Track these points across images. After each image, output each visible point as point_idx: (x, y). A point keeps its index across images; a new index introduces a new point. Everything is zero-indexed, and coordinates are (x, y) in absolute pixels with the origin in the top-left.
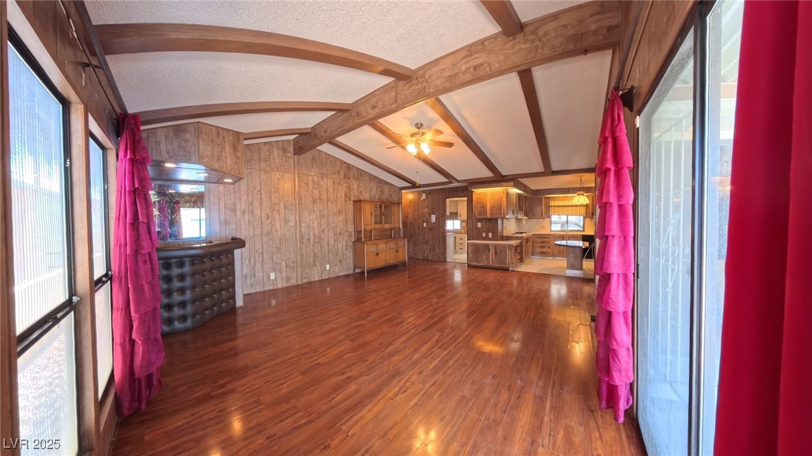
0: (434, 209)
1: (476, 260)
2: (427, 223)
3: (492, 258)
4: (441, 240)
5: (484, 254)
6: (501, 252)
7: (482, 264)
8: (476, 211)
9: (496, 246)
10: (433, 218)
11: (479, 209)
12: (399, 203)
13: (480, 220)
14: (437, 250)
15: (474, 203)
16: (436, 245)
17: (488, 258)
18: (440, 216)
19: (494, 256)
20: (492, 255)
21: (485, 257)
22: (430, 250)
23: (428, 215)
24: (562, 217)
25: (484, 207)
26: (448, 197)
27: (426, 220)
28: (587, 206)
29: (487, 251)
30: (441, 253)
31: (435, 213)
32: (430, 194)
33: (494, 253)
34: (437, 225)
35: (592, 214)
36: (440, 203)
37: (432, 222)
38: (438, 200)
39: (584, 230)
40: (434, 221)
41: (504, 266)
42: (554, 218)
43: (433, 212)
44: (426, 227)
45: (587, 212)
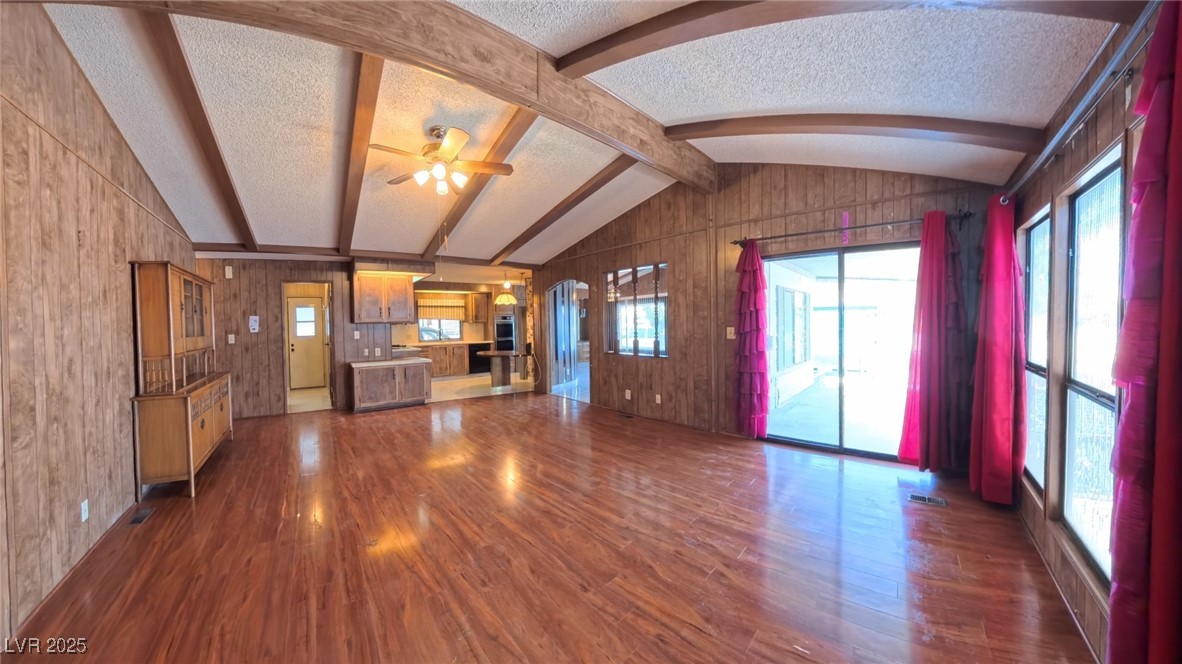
0: (255, 302)
1: (370, 398)
2: (237, 333)
3: (400, 388)
4: (273, 371)
5: (386, 385)
6: (414, 376)
7: (382, 403)
8: (362, 309)
9: (405, 369)
10: (254, 323)
11: (366, 306)
13: (358, 327)
14: (264, 394)
15: (358, 294)
16: (263, 382)
17: (392, 392)
18: (271, 319)
19: (402, 385)
20: (400, 383)
21: (387, 390)
22: (247, 396)
23: (239, 315)
24: (433, 321)
26: (289, 278)
27: (235, 328)
28: (465, 307)
29: (389, 379)
30: (274, 399)
31: (258, 312)
32: (244, 268)
33: (403, 380)
34: (263, 338)
35: (476, 317)
36: (270, 289)
37: (252, 331)
38: (266, 284)
39: (461, 338)
40: (257, 331)
41: (420, 398)
42: (423, 323)
43: (253, 309)
44: (235, 344)
45: (466, 315)
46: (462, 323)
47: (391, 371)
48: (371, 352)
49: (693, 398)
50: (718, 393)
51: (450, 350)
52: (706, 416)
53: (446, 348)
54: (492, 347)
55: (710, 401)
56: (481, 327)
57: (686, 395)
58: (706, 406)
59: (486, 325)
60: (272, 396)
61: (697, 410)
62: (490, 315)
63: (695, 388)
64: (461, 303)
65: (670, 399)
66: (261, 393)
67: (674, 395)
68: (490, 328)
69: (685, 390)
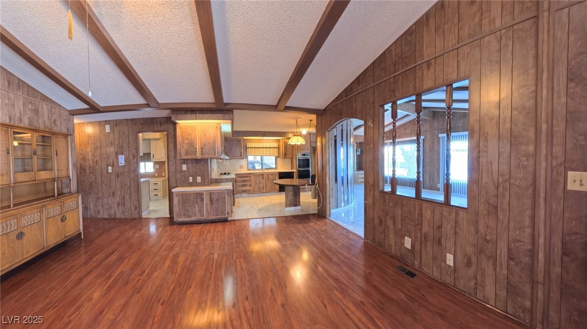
0: (122, 147)
1: (185, 215)
2: (113, 166)
3: (207, 209)
4: (132, 190)
5: (196, 206)
6: (218, 200)
7: (193, 219)
8: (182, 149)
9: (211, 194)
10: (122, 160)
11: (185, 147)
12: (68, 135)
13: (185, 161)
14: (128, 204)
15: (179, 139)
16: (127, 197)
17: (201, 211)
18: (131, 156)
19: (209, 206)
20: (206, 205)
21: (197, 209)
22: (118, 204)
23: (114, 155)
24: (257, 157)
25: (192, 144)
26: (141, 131)
27: (112, 163)
28: (278, 148)
29: (199, 201)
30: (133, 208)
31: (124, 152)
32: (116, 125)
33: (209, 202)
34: (127, 169)
35: (285, 154)
36: (131, 138)
37: (120, 165)
38: (128, 135)
39: (276, 168)
40: (123, 165)
41: (222, 217)
42: (251, 158)
43: (121, 151)
44: (112, 173)
45: (279, 153)
46: (276, 158)
47: (200, 195)
48: (195, 179)
49: (505, 272)
50: (547, 273)
51: (265, 177)
52: (528, 304)
53: (263, 175)
54: (295, 175)
55: (534, 283)
56: (289, 160)
57: (495, 265)
58: (527, 289)
59: (292, 159)
60: (132, 205)
61: (512, 290)
62: (294, 152)
63: (511, 258)
64: (276, 145)
65: (469, 263)
66: (126, 203)
67: (474, 260)
68: (294, 161)
69: (493, 258)
